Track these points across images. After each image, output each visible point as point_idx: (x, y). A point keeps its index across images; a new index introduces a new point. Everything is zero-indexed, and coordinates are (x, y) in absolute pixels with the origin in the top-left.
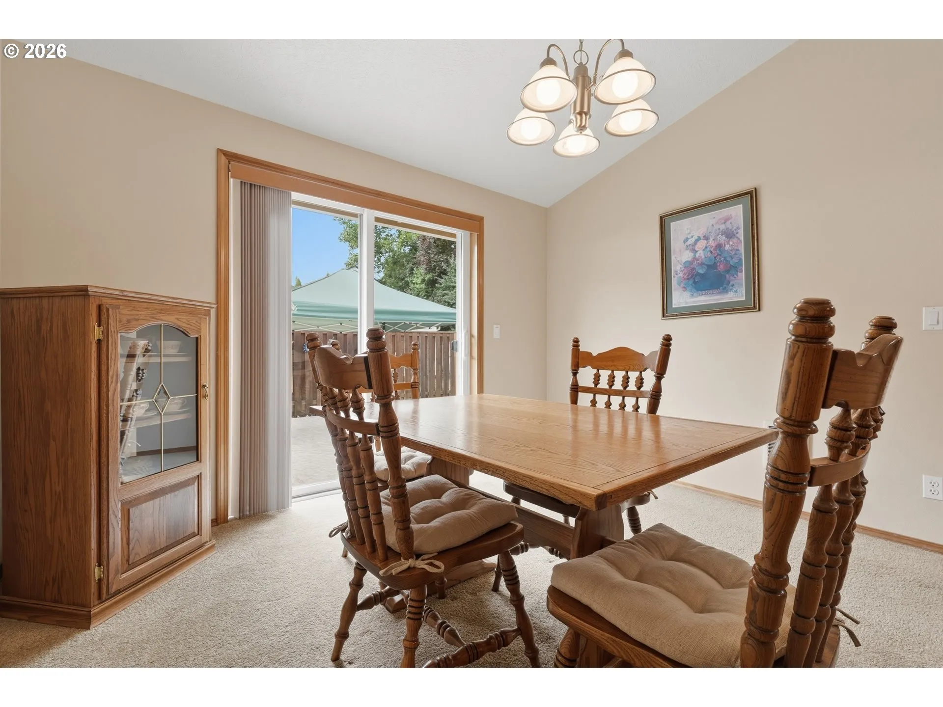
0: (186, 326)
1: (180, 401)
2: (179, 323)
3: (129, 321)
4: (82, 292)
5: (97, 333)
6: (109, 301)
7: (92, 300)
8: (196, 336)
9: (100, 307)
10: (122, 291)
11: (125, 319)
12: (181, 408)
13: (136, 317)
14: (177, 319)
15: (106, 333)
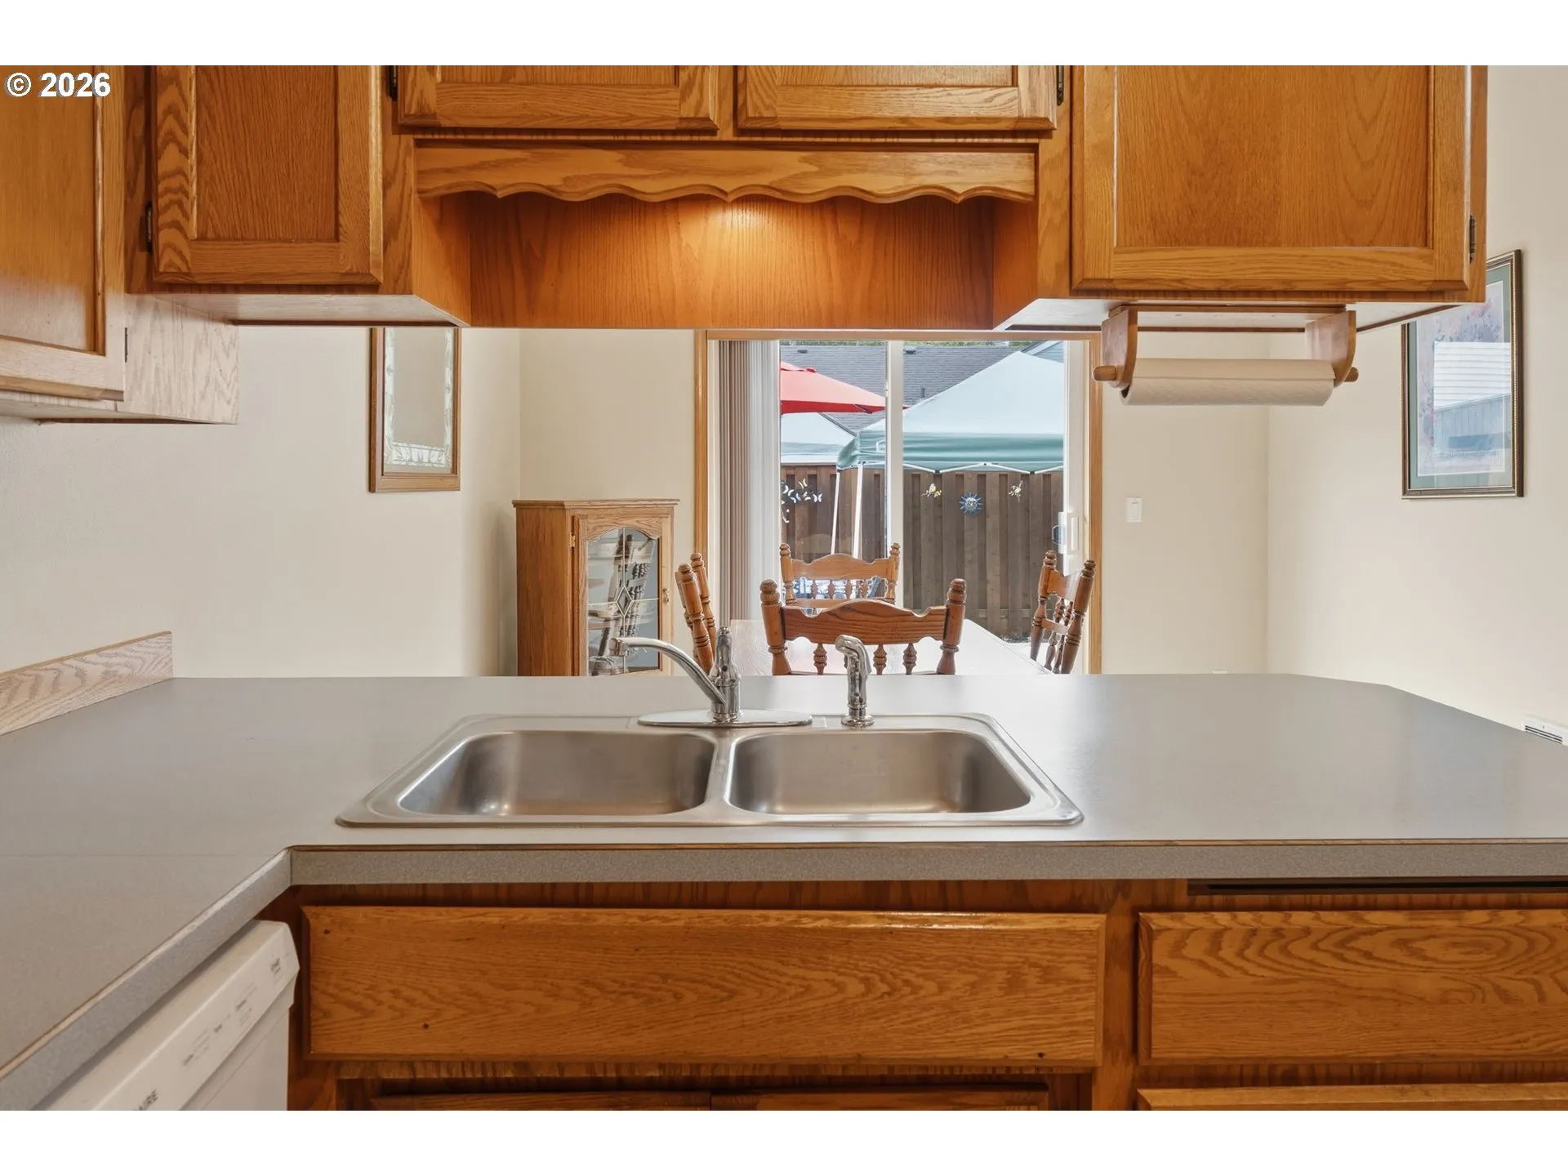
0: (647, 527)
1: (645, 604)
2: (639, 525)
3: (594, 529)
4: (560, 505)
5: (571, 542)
6: (579, 512)
7: (567, 513)
8: (658, 537)
9: (573, 518)
10: (590, 502)
11: (591, 527)
12: (647, 612)
13: (600, 524)
14: (637, 521)
15: (577, 541)
